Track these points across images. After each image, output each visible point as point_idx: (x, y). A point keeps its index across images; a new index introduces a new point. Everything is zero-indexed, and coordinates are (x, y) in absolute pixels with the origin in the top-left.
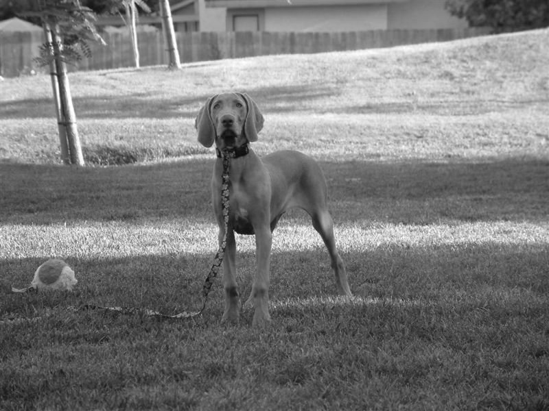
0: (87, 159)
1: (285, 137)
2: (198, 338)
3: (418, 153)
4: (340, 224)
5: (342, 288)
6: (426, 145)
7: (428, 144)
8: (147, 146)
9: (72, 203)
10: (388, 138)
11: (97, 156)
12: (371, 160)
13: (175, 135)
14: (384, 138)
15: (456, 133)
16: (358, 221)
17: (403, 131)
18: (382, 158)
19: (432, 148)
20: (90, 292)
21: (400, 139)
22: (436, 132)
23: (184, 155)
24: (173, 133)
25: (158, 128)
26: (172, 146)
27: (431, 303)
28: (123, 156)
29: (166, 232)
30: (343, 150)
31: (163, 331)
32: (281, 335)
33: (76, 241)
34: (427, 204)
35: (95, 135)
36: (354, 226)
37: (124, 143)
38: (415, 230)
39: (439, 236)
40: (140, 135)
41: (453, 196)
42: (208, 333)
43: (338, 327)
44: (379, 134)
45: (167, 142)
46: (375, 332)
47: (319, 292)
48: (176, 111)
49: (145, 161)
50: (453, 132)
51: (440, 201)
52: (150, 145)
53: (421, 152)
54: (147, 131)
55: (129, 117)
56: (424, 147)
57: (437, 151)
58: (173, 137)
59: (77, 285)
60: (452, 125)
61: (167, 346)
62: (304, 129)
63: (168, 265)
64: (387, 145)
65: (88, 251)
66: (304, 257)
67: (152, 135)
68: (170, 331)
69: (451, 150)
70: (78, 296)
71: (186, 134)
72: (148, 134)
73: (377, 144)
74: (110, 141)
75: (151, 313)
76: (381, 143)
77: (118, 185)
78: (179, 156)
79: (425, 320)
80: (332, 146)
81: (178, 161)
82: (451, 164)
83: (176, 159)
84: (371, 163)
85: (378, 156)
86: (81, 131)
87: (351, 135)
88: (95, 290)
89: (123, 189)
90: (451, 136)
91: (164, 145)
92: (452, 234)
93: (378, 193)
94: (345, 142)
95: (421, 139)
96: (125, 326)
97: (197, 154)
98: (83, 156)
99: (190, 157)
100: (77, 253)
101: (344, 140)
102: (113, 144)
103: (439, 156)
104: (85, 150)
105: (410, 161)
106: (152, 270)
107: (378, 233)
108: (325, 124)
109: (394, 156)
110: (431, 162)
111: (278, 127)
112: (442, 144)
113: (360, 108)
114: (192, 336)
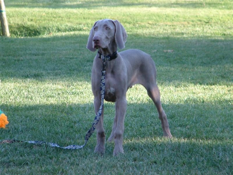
0: (11, 32)
1: (128, 22)
2: (81, 164)
3: (206, 32)
4: (162, 84)
5: (165, 131)
6: (211, 28)
7: (212, 27)
8: (46, 26)
9: (4, 64)
10: (188, 23)
11: (17, 30)
12: (178, 36)
13: (63, 19)
14: (186, 23)
15: (229, 20)
16: (173, 81)
17: (197, 19)
18: (185, 36)
19: (214, 30)
20: (16, 129)
21: (195, 23)
22: (217, 20)
23: (68, 31)
24: (62, 18)
25: (53, 14)
26: (61, 25)
27: (219, 142)
28: (32, 31)
29: (60, 87)
30: (162, 30)
31: (60, 159)
32: (130, 164)
33: (7, 93)
34: (213, 70)
35: (16, 18)
36: (170, 85)
37: (33, 23)
38: (207, 88)
39: (221, 93)
40: (42, 18)
41: (228, 64)
42: (87, 161)
43: (164, 159)
44: (183, 21)
45: (58, 23)
46: (186, 162)
47: (152, 133)
48: (63, 4)
49: (45, 34)
50: (227, 20)
51: (220, 67)
52: (48, 25)
53: (208, 32)
54: (47, 16)
55: (36, 7)
56: (209, 28)
57: (217, 32)
58: (62, 20)
59: (9, 125)
60: (226, 15)
61: (63, 170)
62: (139, 17)
63: (61, 111)
64: (188, 27)
65: (14, 100)
66: (142, 108)
67: (50, 18)
68: (64, 159)
69: (225, 31)
70: (9, 132)
71: (69, 18)
72: (47, 18)
73: (182, 26)
74: (25, 22)
75: (52, 145)
76: (184, 26)
77: (30, 52)
78: (65, 32)
79: (216, 155)
80: (155, 27)
81: (65, 35)
82: (225, 40)
83: (64, 34)
84: (178, 38)
85: (183, 34)
86: (8, 15)
87: (167, 21)
88: (19, 128)
89: (33, 54)
90: (226, 22)
91: (56, 25)
92: (229, 91)
93: (184, 61)
94: (163, 25)
95: (208, 24)
96: (37, 155)
97: (76, 31)
98: (9, 30)
99: (72, 33)
100: (8, 101)
101: (163, 24)
102: (26, 23)
103: (219, 35)
104: (10, 27)
105: (201, 37)
106: (52, 115)
107: (185, 90)
108: (151, 14)
109: (192, 34)
110: (214, 38)
111: (124, 15)
112: (220, 27)
113: (172, 4)
114: (77, 163)
